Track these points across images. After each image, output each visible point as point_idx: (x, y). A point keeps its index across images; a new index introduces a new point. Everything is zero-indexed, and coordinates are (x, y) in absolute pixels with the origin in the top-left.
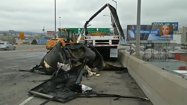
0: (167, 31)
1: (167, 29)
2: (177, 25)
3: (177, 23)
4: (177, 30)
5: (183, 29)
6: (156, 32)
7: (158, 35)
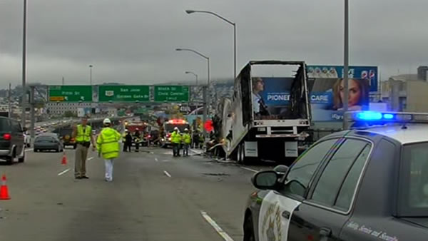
0: (353, 95)
1: (354, 90)
2: (373, 75)
3: (375, 69)
4: (376, 90)
5: (392, 87)
6: (325, 98)
7: (330, 107)
